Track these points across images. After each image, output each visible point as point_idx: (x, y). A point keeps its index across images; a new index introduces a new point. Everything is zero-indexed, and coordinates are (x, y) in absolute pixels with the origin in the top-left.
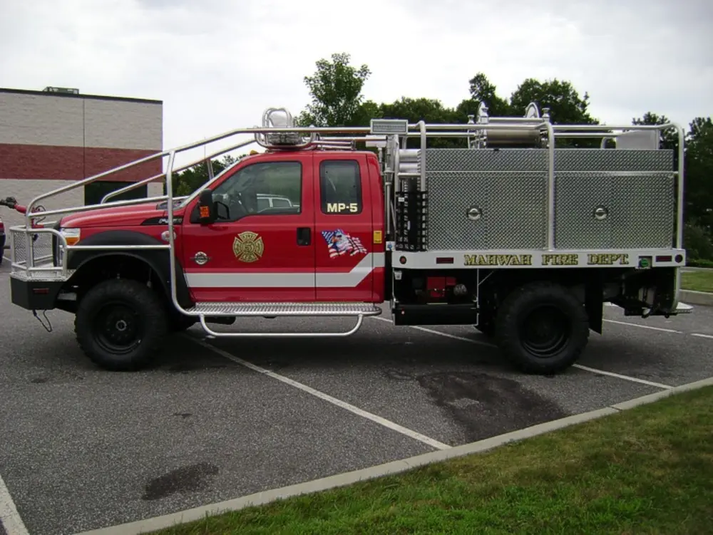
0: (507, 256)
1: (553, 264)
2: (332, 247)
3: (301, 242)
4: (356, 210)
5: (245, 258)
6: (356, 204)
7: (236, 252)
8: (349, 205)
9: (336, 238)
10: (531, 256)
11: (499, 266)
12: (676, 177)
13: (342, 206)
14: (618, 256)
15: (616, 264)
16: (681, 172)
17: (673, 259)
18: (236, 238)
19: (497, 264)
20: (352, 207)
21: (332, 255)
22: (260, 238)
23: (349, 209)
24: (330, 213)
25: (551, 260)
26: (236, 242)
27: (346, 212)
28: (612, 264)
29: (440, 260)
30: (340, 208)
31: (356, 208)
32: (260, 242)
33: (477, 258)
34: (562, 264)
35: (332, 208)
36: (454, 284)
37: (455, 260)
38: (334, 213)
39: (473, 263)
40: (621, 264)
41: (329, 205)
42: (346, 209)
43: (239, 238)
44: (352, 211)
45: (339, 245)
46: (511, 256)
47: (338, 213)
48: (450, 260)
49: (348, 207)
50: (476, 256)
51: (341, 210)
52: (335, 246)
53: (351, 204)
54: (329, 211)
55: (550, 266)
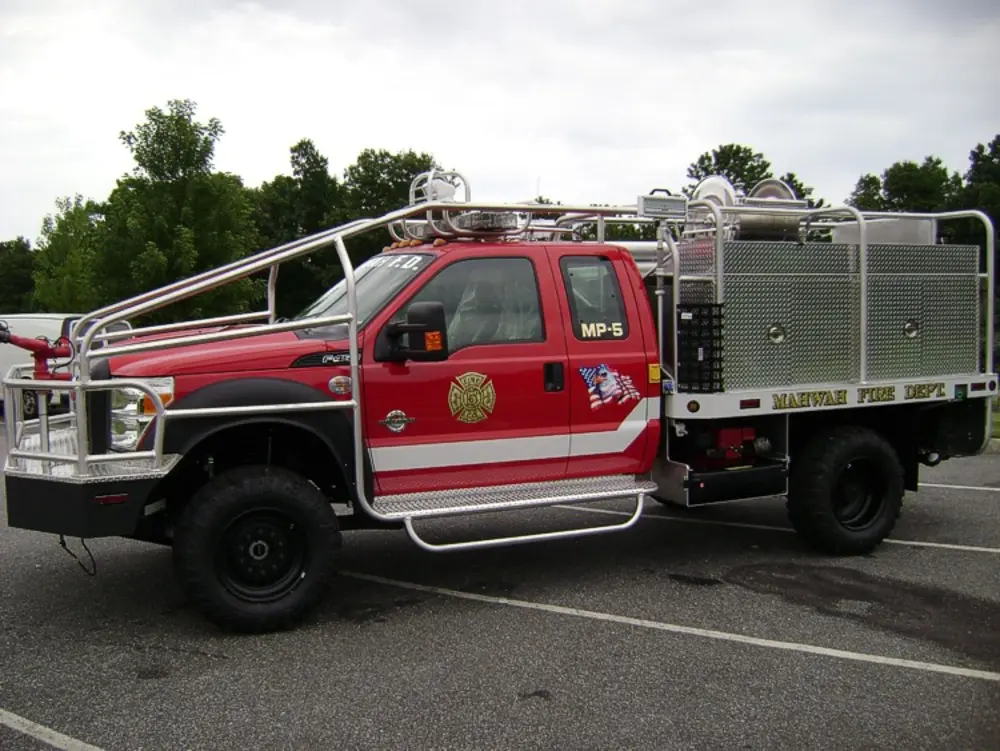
0: (820, 393)
1: (869, 401)
2: (594, 392)
3: (550, 386)
4: (621, 334)
5: (467, 417)
6: (620, 324)
7: (453, 407)
8: (611, 326)
9: (600, 378)
10: (846, 392)
11: (812, 408)
12: (984, 281)
13: (601, 328)
14: (936, 386)
15: (933, 397)
16: (990, 275)
17: (987, 386)
18: (453, 384)
19: (809, 406)
20: (615, 329)
21: (593, 405)
22: (490, 382)
23: (612, 332)
24: (587, 339)
25: (867, 395)
26: (454, 391)
27: (608, 335)
28: (929, 397)
29: (745, 404)
30: (599, 331)
31: (620, 330)
32: (490, 389)
33: (787, 398)
34: (879, 400)
35: (589, 330)
36: (753, 438)
37: (761, 403)
38: (592, 339)
39: (783, 405)
40: (938, 396)
41: (584, 326)
42: (607, 331)
43: (457, 383)
44: (615, 334)
45: (603, 389)
46: (825, 393)
47: (597, 339)
48: (755, 404)
49: (610, 329)
50: (786, 395)
51: (602, 334)
52: (598, 391)
53: (614, 325)
54: (584, 335)
55: (866, 404)
